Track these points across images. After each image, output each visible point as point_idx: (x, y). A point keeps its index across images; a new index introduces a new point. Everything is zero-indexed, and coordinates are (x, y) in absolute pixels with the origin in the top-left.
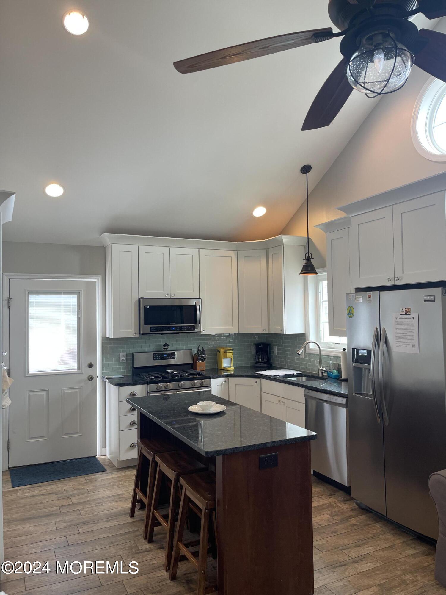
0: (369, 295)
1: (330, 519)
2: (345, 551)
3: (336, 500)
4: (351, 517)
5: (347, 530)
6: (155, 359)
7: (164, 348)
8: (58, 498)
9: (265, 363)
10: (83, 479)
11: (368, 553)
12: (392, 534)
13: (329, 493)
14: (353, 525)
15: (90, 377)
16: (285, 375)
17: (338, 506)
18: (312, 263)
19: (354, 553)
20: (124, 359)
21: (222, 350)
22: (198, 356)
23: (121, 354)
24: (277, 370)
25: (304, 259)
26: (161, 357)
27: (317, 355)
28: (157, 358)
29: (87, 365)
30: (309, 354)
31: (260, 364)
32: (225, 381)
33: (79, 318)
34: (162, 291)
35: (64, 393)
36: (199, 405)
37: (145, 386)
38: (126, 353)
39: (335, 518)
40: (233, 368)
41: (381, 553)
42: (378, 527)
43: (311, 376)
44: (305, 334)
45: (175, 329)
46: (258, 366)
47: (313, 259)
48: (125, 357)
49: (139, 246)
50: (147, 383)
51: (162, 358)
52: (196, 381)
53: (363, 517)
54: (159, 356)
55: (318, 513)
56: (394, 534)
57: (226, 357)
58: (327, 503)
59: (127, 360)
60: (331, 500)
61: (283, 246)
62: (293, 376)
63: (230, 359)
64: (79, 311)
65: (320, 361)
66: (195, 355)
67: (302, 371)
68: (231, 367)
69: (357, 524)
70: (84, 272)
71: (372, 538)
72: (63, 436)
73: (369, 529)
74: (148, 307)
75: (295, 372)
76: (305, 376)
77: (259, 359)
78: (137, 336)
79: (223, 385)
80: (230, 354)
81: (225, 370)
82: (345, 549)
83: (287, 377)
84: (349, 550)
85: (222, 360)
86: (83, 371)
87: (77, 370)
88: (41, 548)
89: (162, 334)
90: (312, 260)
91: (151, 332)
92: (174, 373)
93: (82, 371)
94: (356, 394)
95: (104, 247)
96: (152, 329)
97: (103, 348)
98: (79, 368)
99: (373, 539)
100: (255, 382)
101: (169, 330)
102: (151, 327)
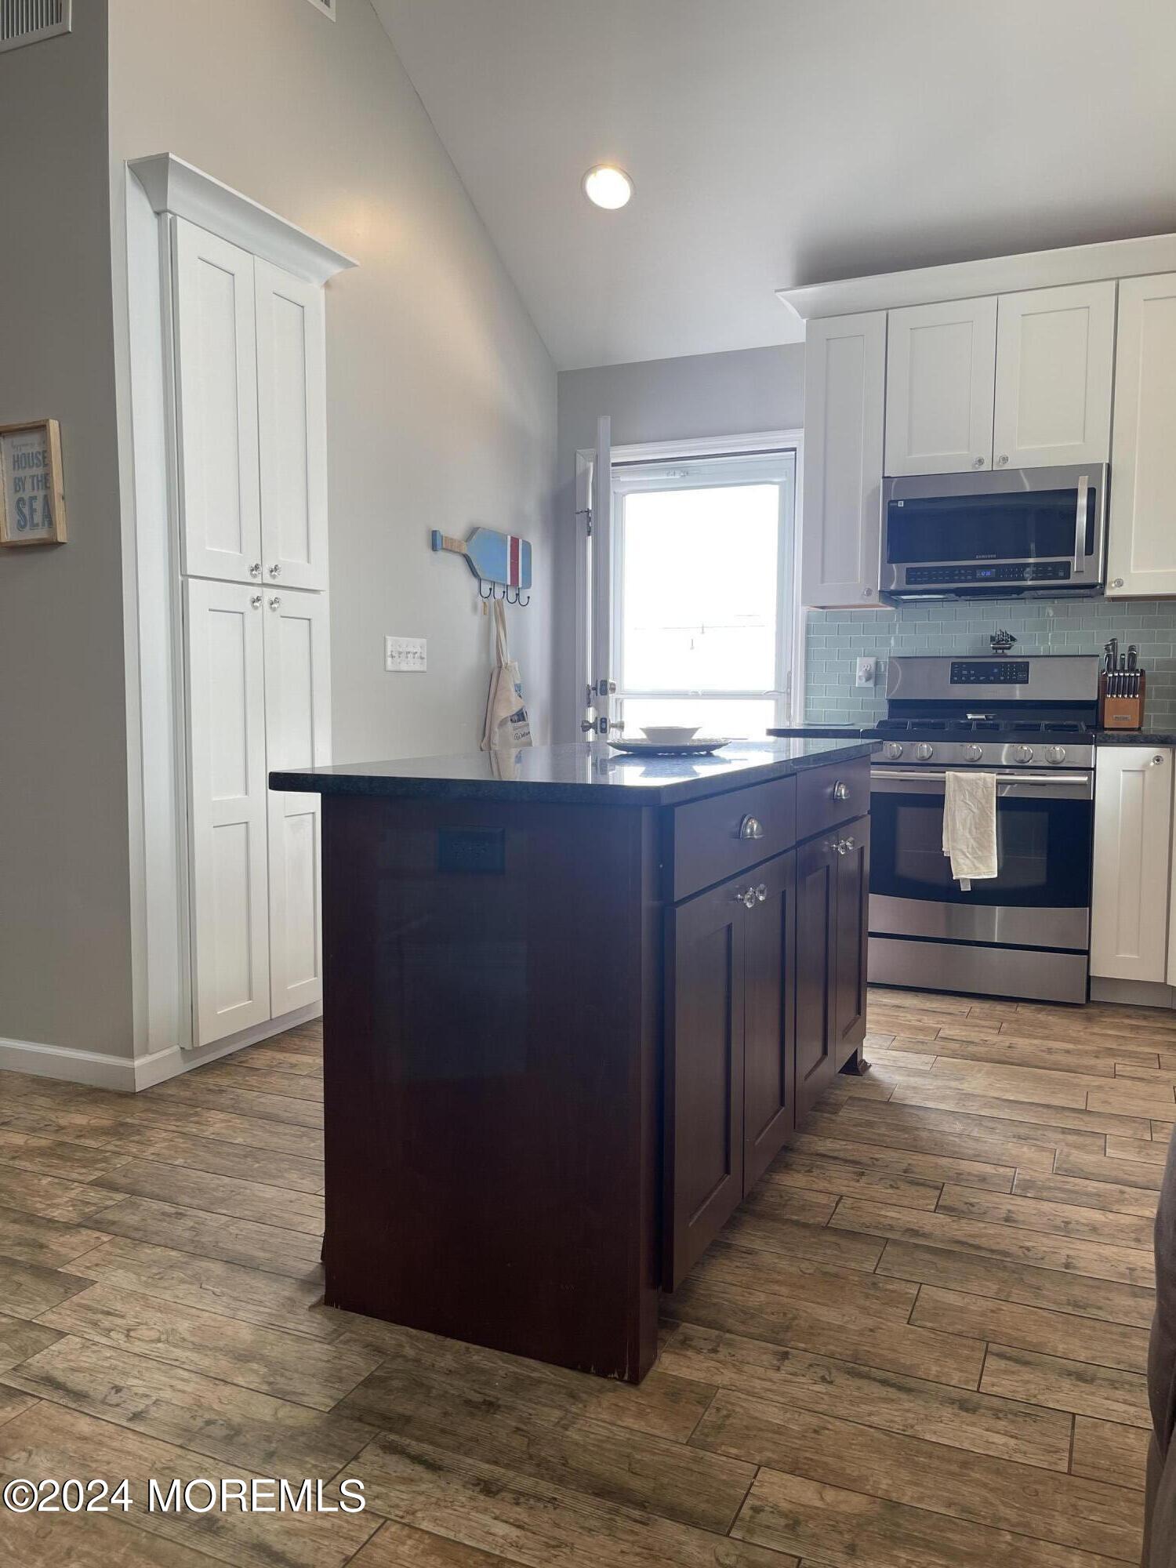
6: (956, 678)
7: (994, 648)
20: (868, 675)
22: (1108, 675)
23: (859, 662)
26: (978, 675)
28: (963, 678)
32: (1158, 760)
34: (963, 453)
38: (874, 659)
45: (994, 576)
48: (873, 670)
51: (982, 678)
52: (1028, 747)
54: (972, 672)
59: (876, 680)
74: (901, 504)
78: (875, 599)
79: (1147, 774)
96: (912, 576)
97: (809, 643)
101: (969, 577)
102: (907, 569)
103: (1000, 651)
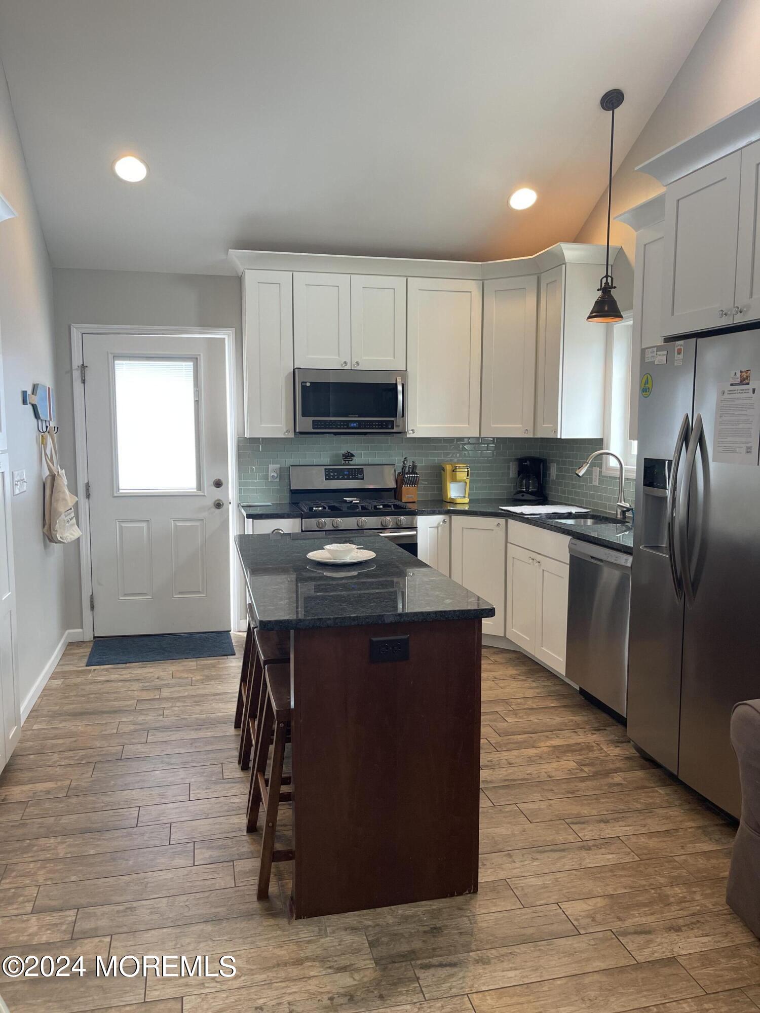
0: (679, 347)
1: (573, 769)
2: (574, 827)
3: (603, 740)
4: (617, 770)
5: (597, 792)
6: (327, 477)
7: (344, 461)
8: (143, 687)
9: (532, 493)
10: (195, 663)
11: (618, 837)
12: (682, 810)
13: (596, 725)
14: (614, 784)
15: (216, 503)
16: (553, 513)
17: (602, 749)
18: (613, 296)
19: (589, 833)
20: (276, 475)
21: (448, 468)
22: (404, 476)
23: (271, 467)
24: (545, 505)
25: (598, 290)
26: (338, 475)
27: (615, 478)
28: (331, 477)
29: (212, 483)
30: (607, 477)
31: (523, 496)
32: (444, 521)
33: (197, 402)
34: (336, 357)
35: (176, 526)
36: (329, 550)
37: (298, 520)
38: (278, 466)
39: (586, 769)
40: (467, 500)
41: (643, 840)
42: (661, 793)
43: (603, 517)
44: (602, 439)
45: (358, 426)
46: (519, 498)
47: (615, 287)
48: (278, 472)
49: (294, 273)
50: (302, 517)
51: (341, 477)
52: (388, 518)
53: (640, 773)
54: (336, 474)
55: (557, 757)
56: (687, 810)
57: (454, 480)
58: (583, 743)
59: (281, 477)
60: (592, 738)
61: (564, 266)
62: (569, 516)
63: (462, 484)
64: (196, 391)
65: (621, 491)
66: (399, 473)
67: (587, 509)
68: (465, 497)
69: (621, 784)
70: (205, 323)
71: (639, 811)
72: (176, 595)
73: (643, 794)
74: (308, 384)
75: (574, 510)
76: (593, 517)
77: (521, 487)
78: (291, 435)
79: (440, 528)
80: (462, 475)
81: (453, 502)
82: (576, 823)
83: (557, 517)
84: (583, 826)
85: (448, 484)
86: (206, 492)
87: (195, 490)
88: (78, 760)
89: (336, 434)
90: (613, 292)
91: (313, 429)
92: (354, 502)
93: (204, 492)
94: (645, 547)
95: (238, 277)
96: (316, 424)
97: (240, 456)
98: (200, 486)
99: (639, 813)
100: (496, 524)
101: (345, 427)
102: (313, 421)
103: (347, 462)
